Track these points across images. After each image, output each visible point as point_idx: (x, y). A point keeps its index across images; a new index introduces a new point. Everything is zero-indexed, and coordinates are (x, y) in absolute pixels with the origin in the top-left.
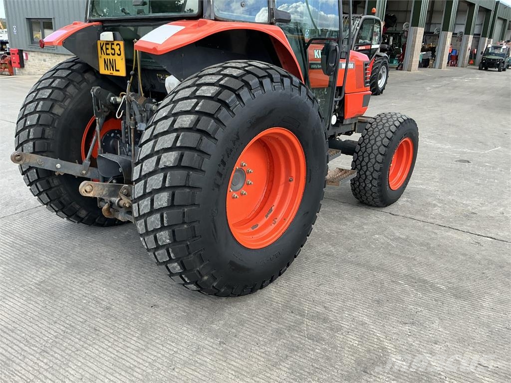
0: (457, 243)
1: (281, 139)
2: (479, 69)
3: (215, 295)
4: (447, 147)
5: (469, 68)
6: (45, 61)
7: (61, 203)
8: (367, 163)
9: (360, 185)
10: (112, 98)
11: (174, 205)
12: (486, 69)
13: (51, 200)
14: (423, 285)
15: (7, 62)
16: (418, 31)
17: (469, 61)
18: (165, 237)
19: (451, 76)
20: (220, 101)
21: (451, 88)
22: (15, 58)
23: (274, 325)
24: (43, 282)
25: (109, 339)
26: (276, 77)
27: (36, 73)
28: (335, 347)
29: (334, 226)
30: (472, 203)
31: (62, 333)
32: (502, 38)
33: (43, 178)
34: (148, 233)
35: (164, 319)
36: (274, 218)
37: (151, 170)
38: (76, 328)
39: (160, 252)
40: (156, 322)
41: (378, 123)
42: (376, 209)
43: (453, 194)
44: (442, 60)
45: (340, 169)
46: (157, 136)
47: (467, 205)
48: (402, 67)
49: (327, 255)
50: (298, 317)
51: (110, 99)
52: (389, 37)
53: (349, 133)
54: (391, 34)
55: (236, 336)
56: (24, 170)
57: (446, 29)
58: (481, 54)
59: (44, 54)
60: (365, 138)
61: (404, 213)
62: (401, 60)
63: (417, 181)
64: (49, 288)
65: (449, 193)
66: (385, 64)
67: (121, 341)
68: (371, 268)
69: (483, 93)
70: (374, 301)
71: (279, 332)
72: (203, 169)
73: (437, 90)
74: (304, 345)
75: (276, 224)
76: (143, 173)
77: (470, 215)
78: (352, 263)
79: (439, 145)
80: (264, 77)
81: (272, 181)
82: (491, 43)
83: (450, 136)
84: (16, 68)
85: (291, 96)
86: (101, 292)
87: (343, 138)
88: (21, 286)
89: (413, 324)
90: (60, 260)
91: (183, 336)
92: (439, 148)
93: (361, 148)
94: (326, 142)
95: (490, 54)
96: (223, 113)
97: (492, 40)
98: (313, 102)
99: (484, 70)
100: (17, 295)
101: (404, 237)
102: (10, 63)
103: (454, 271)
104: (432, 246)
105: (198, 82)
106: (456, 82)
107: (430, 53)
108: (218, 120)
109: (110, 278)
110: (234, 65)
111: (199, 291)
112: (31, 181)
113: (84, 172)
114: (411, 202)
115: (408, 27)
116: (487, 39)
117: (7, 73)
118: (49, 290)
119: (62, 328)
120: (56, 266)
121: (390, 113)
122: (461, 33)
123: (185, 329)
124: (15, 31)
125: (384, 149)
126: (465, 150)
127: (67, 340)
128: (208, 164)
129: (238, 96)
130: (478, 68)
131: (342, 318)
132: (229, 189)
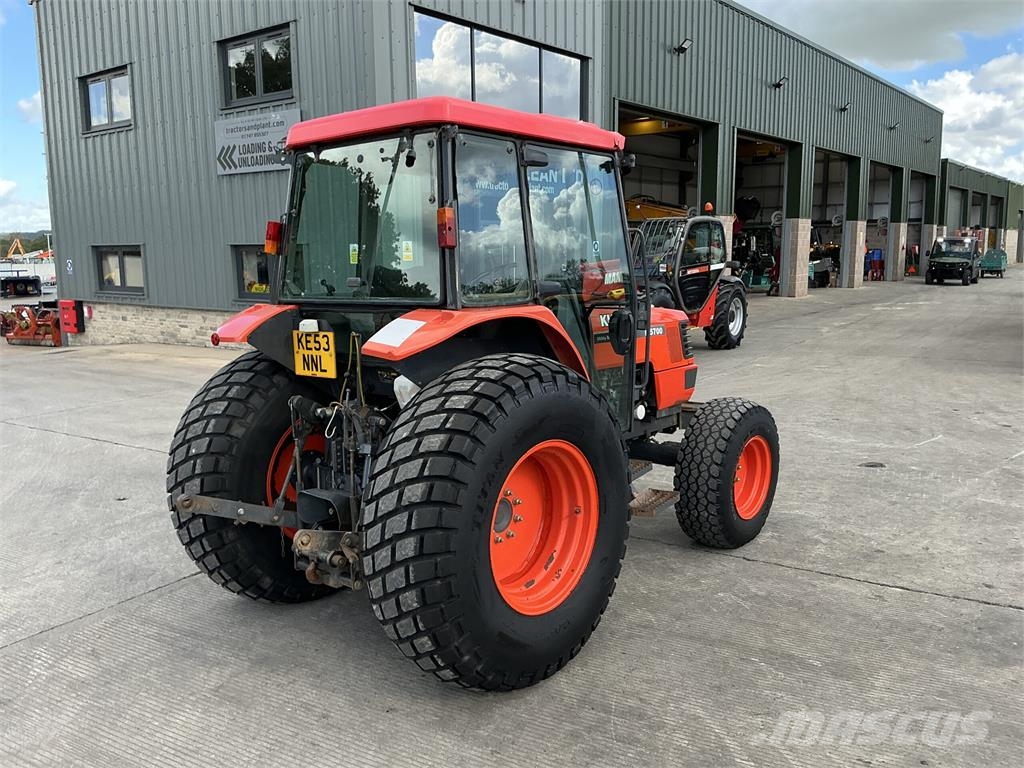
0: (847, 599)
1: (559, 454)
2: (927, 283)
3: (480, 686)
4: (847, 441)
5: (908, 282)
6: (124, 319)
7: (236, 567)
8: (697, 480)
9: (690, 513)
10: (319, 410)
11: (423, 555)
12: (941, 283)
13: (221, 564)
14: (787, 662)
15: (49, 323)
16: (800, 225)
17: (906, 270)
18: (410, 600)
19: (869, 301)
20: (475, 414)
21: (867, 326)
22: (68, 317)
23: (568, 727)
24: (221, 686)
25: (336, 755)
26: (545, 373)
27: (108, 341)
28: (656, 749)
29: (654, 582)
30: (880, 535)
31: (267, 751)
32: (964, 222)
33: (213, 531)
34: (386, 596)
35: (408, 727)
36: (557, 570)
37: (391, 509)
38: (285, 744)
39: (403, 622)
40: (398, 732)
41: (707, 416)
42: (722, 552)
43: (849, 523)
44: (852, 272)
45: (653, 490)
46: (396, 464)
47: (870, 539)
48: (777, 291)
49: (643, 627)
50: (601, 714)
51: (315, 410)
52: (748, 237)
53: (670, 430)
54: (754, 232)
55: (513, 743)
56: (182, 520)
57: (853, 216)
58: (927, 255)
59: (122, 308)
60: (690, 439)
61: (766, 557)
62: (774, 277)
63: (791, 503)
64: (233, 695)
65: (842, 520)
66: (738, 294)
67: (353, 756)
68: (712, 643)
69: (926, 332)
70: (712, 688)
71: (575, 736)
72: (459, 502)
73: (841, 331)
74: (611, 749)
75: (560, 579)
76: (379, 514)
77: (871, 555)
78: (681, 635)
79: (835, 439)
80: (531, 377)
81: (551, 515)
82: (945, 233)
83: (856, 420)
84: (69, 334)
85: (568, 396)
86: (310, 696)
87: (660, 438)
88: (190, 695)
89: (768, 714)
90: (238, 655)
91: (439, 746)
92: (833, 444)
93: (685, 455)
94: (623, 453)
95: (945, 254)
96: (482, 430)
97: (945, 228)
98: (600, 401)
99: (935, 284)
100: (187, 706)
101: (763, 593)
102: (57, 323)
103: (836, 640)
104: (806, 605)
105: (446, 391)
106: (879, 313)
107: (829, 261)
108: (475, 439)
109: (318, 676)
110: (490, 364)
111: (456, 680)
112: (193, 536)
113: (276, 518)
114: (780, 539)
115: (780, 219)
116: (935, 226)
117: (49, 343)
118: (233, 698)
119: (265, 744)
120: (235, 665)
121: (725, 399)
122: (884, 220)
123: (440, 737)
124: (70, 269)
125: (720, 455)
126: (878, 445)
127: (276, 759)
128: (465, 497)
129: (499, 406)
130: (924, 280)
131: (666, 713)
132: (493, 531)
